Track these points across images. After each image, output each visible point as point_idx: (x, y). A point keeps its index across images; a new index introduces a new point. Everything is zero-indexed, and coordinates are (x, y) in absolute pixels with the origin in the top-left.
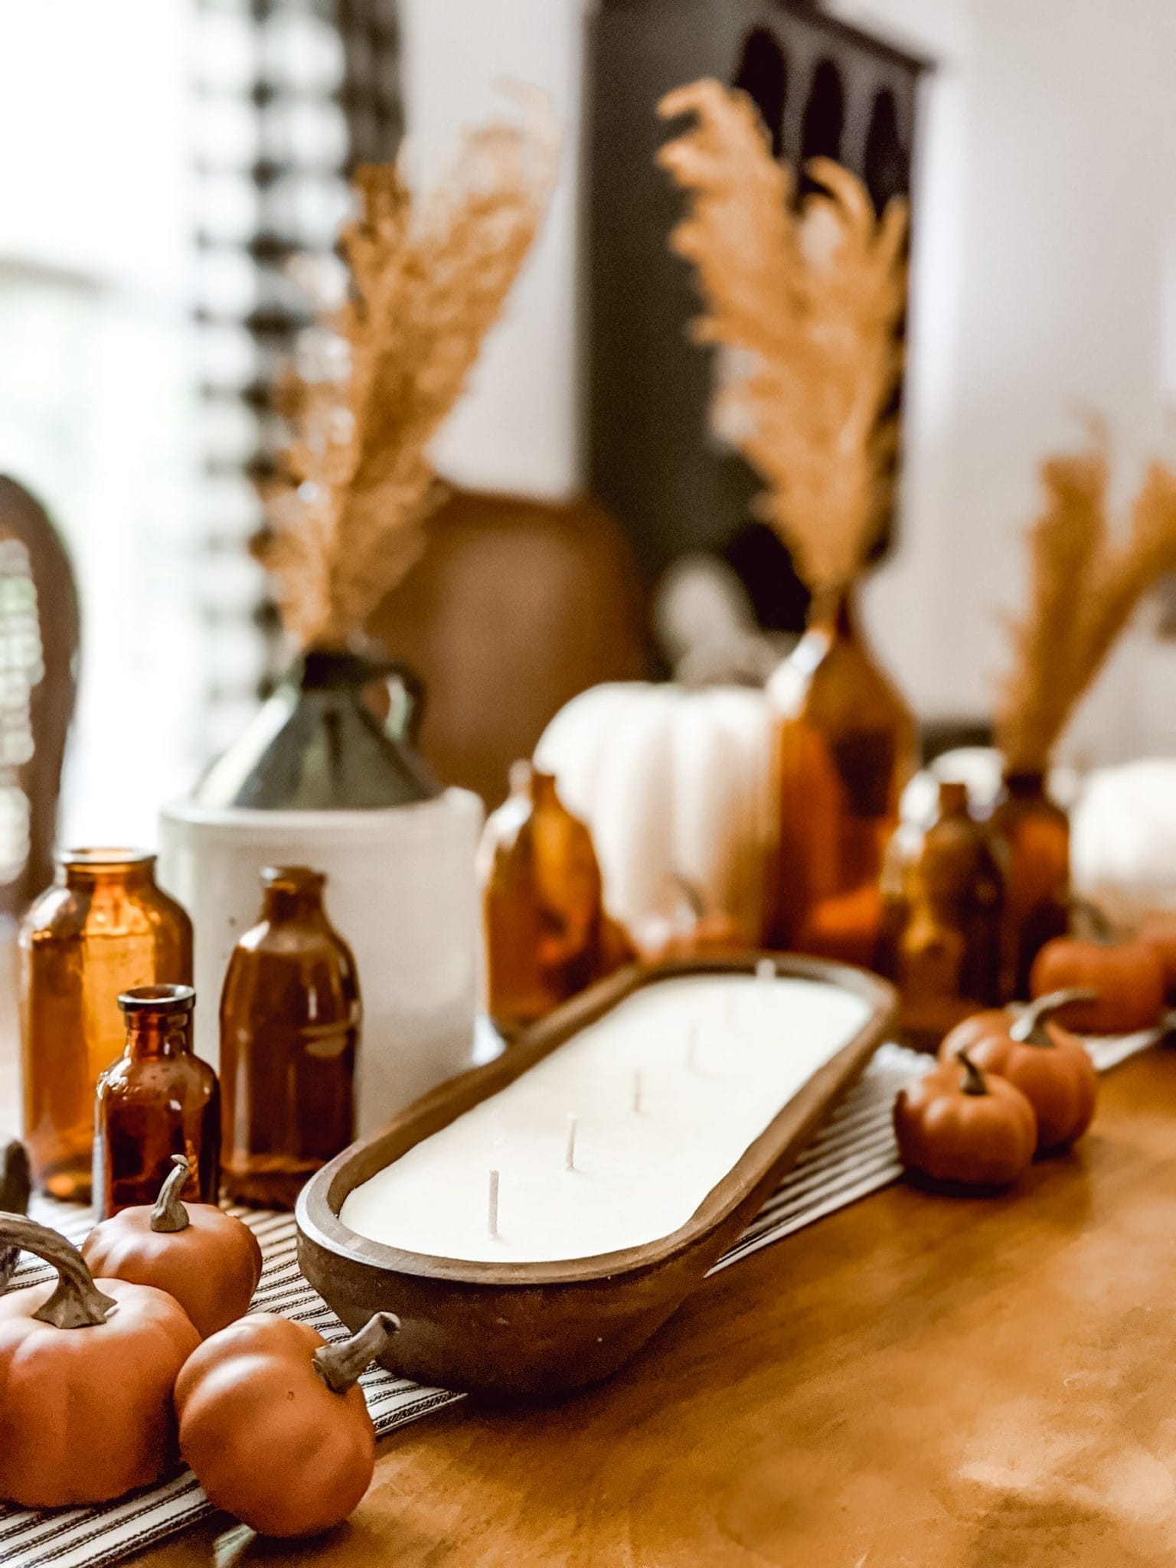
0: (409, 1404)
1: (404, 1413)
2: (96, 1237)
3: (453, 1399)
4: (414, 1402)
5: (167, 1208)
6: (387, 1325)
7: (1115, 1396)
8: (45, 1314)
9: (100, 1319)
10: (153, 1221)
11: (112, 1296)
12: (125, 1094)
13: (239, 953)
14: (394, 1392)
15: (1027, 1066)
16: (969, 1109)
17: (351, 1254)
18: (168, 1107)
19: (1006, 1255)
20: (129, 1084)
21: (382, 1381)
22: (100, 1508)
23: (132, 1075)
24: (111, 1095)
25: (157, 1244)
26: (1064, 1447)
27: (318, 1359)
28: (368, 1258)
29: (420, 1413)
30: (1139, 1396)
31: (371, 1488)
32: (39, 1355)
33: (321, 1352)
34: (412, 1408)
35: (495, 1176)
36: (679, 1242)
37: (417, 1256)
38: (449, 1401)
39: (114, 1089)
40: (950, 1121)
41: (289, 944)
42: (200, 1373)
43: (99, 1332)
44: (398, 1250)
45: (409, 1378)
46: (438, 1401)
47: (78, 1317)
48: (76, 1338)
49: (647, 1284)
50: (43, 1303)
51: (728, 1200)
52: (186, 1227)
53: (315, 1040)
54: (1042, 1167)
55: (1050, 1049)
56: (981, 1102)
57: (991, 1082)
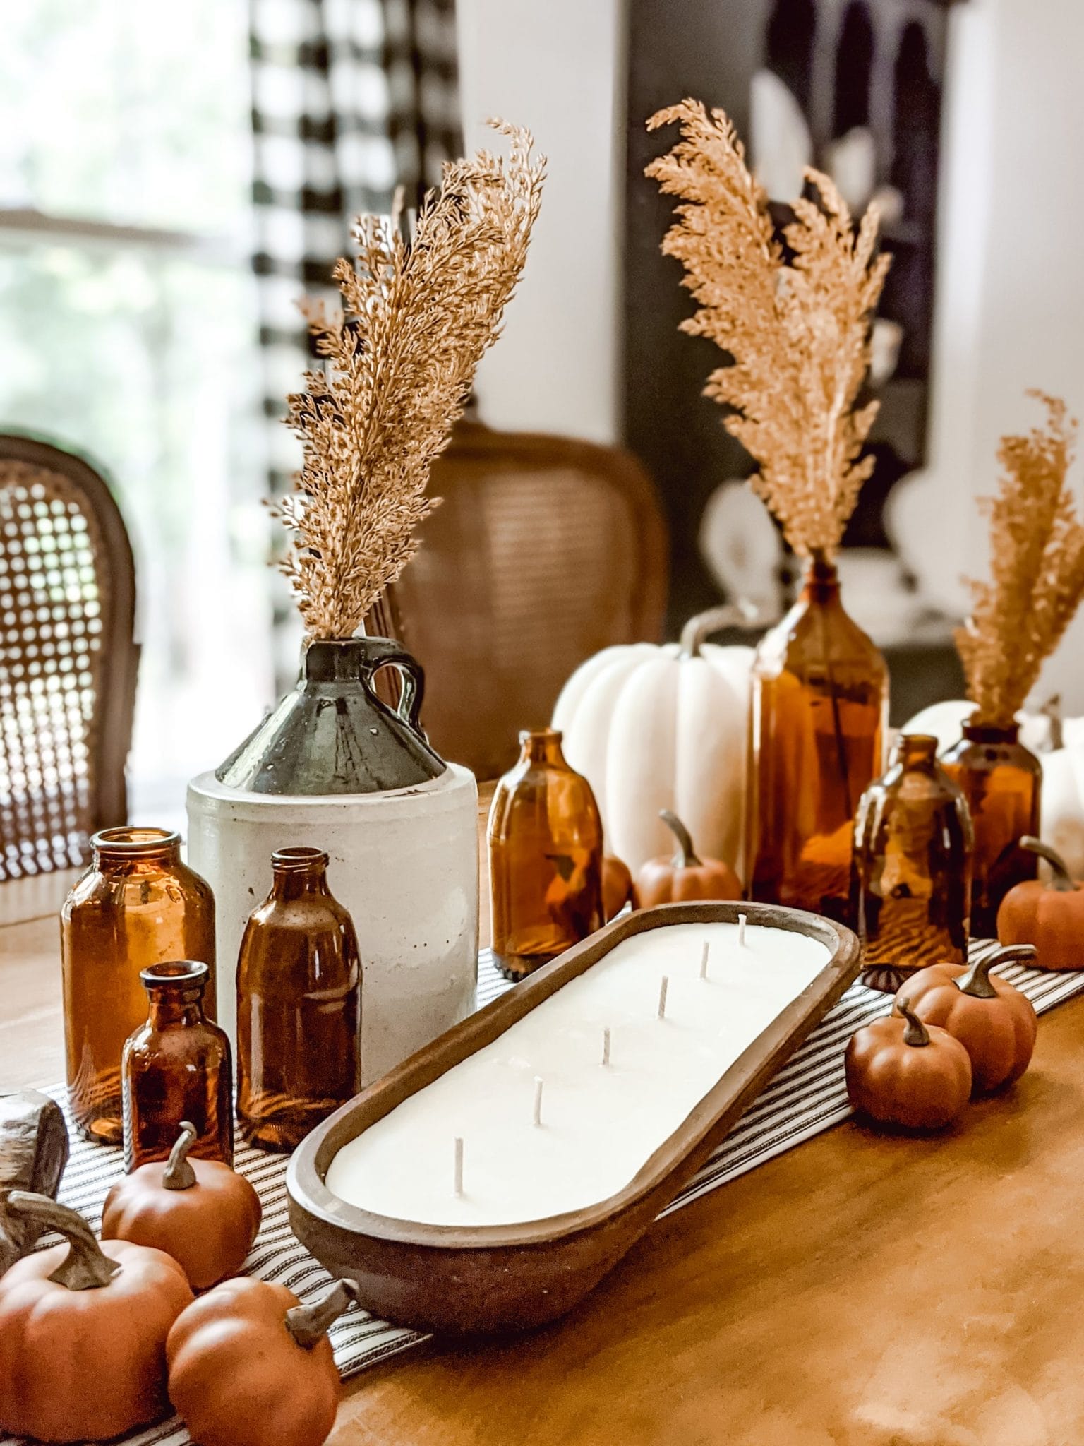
0: (381, 1345)
1: (376, 1354)
2: (117, 1192)
3: (421, 1340)
4: (385, 1343)
5: (175, 1168)
6: (349, 1290)
7: (1008, 1339)
8: (58, 1277)
9: (105, 1281)
10: (164, 1177)
11: (117, 1259)
12: (146, 1060)
13: (252, 924)
14: (369, 1334)
15: (967, 1017)
16: (909, 1058)
17: (327, 1217)
18: (184, 1071)
19: (935, 1198)
20: (151, 1051)
21: (360, 1323)
23: (153, 1043)
24: (135, 1060)
25: (167, 1201)
26: (955, 1387)
27: (289, 1320)
28: (343, 1221)
29: (391, 1352)
30: (1029, 1339)
31: (335, 1430)
32: (50, 1316)
33: (291, 1313)
34: (384, 1349)
35: (459, 1143)
36: (618, 1205)
37: (384, 1219)
38: (417, 1341)
39: (137, 1055)
40: (893, 1068)
41: (296, 919)
42: (185, 1334)
43: (105, 1294)
44: (370, 1213)
45: (385, 1320)
46: (407, 1341)
47: (85, 1280)
48: (83, 1300)
50: (57, 1266)
51: (669, 1161)
52: (193, 1184)
53: (324, 1002)
54: (982, 1107)
55: (994, 995)
56: (925, 1053)
57: (935, 1033)
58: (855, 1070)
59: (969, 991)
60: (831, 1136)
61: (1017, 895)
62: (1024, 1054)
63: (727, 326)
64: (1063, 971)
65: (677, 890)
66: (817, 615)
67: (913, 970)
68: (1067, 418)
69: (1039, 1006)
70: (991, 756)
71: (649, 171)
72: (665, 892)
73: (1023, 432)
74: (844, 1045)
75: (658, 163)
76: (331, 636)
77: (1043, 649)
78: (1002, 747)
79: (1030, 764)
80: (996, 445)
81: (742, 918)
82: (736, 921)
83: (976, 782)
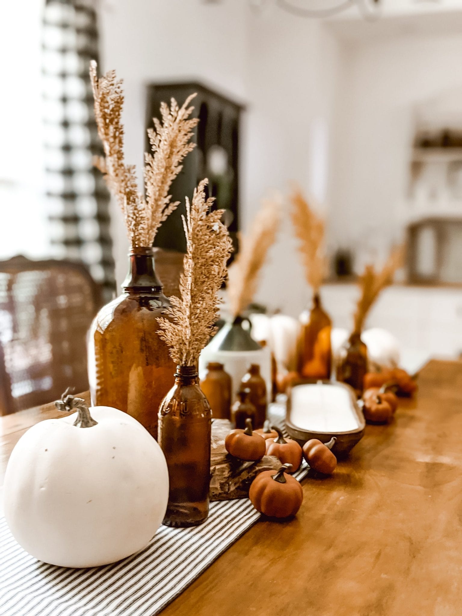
6: (334, 439)
16: (380, 407)
41: (254, 380)
56: (381, 405)
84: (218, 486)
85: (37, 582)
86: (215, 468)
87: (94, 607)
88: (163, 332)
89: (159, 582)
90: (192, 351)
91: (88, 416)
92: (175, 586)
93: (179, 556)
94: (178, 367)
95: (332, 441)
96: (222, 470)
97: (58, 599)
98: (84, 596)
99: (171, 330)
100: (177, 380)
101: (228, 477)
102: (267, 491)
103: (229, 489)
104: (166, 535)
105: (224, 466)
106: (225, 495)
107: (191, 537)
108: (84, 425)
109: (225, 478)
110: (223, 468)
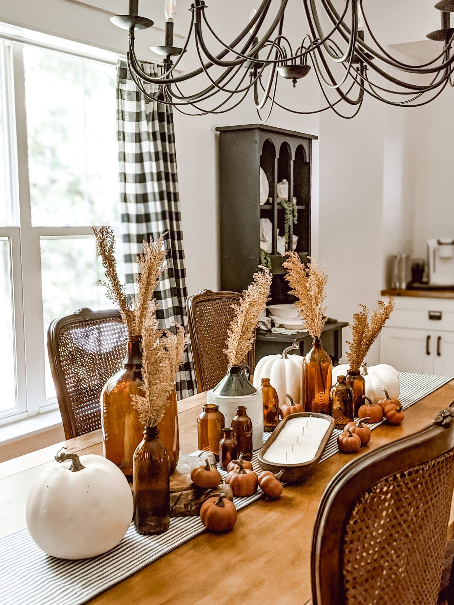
5: (241, 460)
6: (283, 471)
13: (233, 421)
15: (359, 431)
16: (350, 439)
20: (225, 443)
22: (249, 496)
23: (225, 441)
24: (222, 444)
27: (275, 476)
35: (287, 453)
40: (347, 441)
41: (241, 419)
42: (262, 478)
48: (245, 475)
49: (311, 466)
52: (243, 463)
53: (247, 434)
54: (362, 448)
55: (363, 427)
56: (352, 438)
57: (353, 434)
58: (339, 442)
59: (358, 427)
60: (337, 454)
61: (362, 408)
62: (369, 437)
63: (297, 293)
64: (372, 423)
65: (291, 411)
66: (317, 350)
67: (346, 424)
68: (367, 309)
69: (371, 429)
70: (354, 378)
71: (283, 265)
72: (289, 412)
73: (358, 313)
74: (337, 437)
75: (284, 263)
76: (235, 365)
77: (364, 355)
78: (357, 377)
79: (362, 379)
80: (353, 316)
81: (311, 416)
82: (309, 417)
83: (352, 384)
84: (182, 506)
85: (43, 567)
86: (182, 493)
87: (70, 584)
88: (135, 403)
89: (116, 571)
90: (152, 417)
91: (78, 463)
92: (123, 574)
93: (137, 554)
94: (145, 428)
95: (281, 473)
96: (187, 495)
97: (51, 578)
98: (67, 577)
99: (140, 402)
100: (145, 436)
101: (192, 500)
102: (208, 512)
103: (191, 508)
104: (135, 540)
105: (189, 491)
106: (187, 513)
107: (150, 542)
108: (75, 470)
109: (188, 500)
110: (188, 493)
